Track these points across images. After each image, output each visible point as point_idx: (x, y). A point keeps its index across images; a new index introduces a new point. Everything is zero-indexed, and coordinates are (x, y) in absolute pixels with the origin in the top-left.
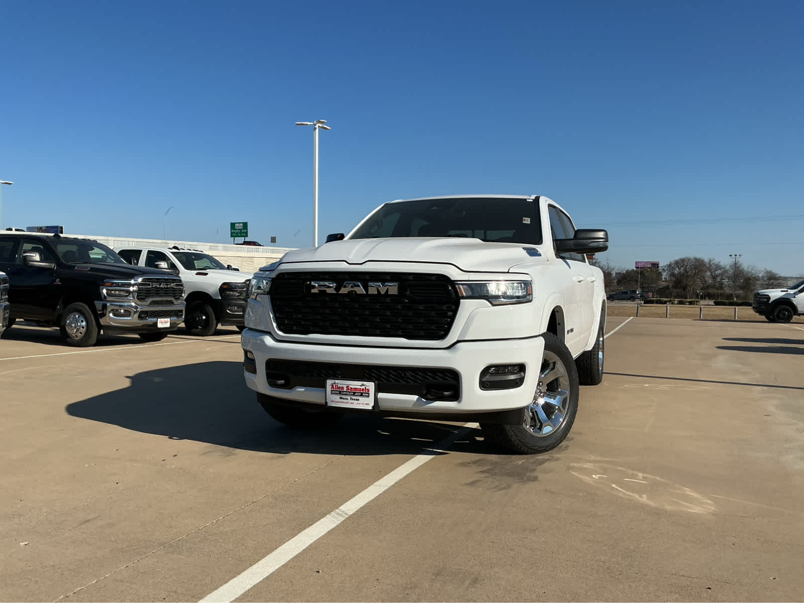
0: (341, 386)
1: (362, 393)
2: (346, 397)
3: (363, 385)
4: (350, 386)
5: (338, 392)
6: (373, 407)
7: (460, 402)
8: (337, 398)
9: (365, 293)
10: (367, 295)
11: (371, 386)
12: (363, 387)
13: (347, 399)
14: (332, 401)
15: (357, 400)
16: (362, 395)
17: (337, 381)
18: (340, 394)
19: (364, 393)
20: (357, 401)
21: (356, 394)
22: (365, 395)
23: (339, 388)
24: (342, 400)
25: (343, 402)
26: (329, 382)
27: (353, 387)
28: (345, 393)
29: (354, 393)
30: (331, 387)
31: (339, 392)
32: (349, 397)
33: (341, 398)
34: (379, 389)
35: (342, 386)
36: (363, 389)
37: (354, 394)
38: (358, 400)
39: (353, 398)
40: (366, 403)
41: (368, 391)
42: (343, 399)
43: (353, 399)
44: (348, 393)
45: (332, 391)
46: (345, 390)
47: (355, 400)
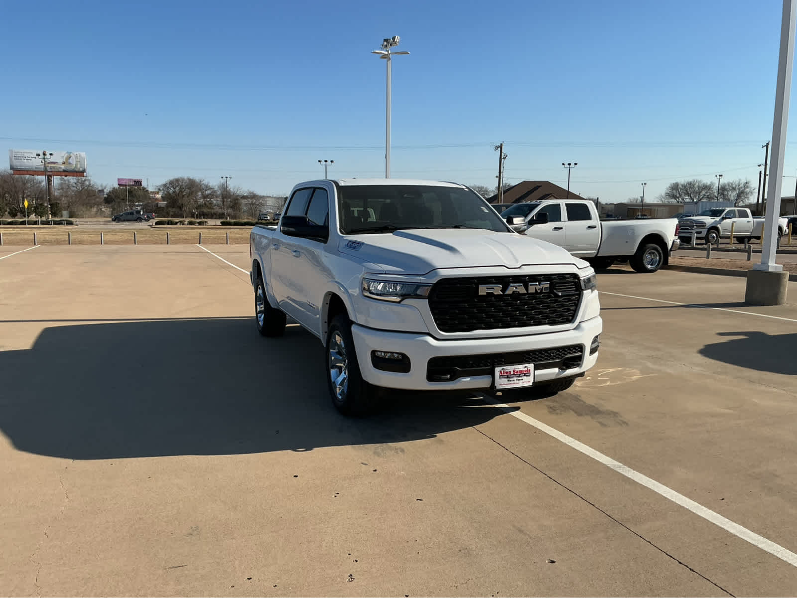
0: (508, 371)
1: (525, 374)
3: (526, 367)
4: (516, 370)
5: (506, 376)
6: (533, 383)
7: (581, 367)
8: (505, 381)
9: (526, 292)
10: (528, 294)
11: (531, 366)
12: (526, 369)
13: (514, 380)
14: (501, 385)
17: (504, 367)
18: (508, 377)
19: (526, 374)
20: (522, 381)
24: (510, 382)
25: (511, 384)
26: (498, 370)
27: (518, 370)
28: (512, 376)
29: (520, 375)
30: (499, 373)
31: (508, 376)
32: (515, 379)
33: (508, 381)
34: (537, 368)
35: (509, 370)
36: (526, 371)
38: (522, 379)
40: (527, 382)
41: (530, 370)
43: (518, 380)
44: (515, 376)
45: (500, 376)
46: (512, 373)
47: (520, 380)
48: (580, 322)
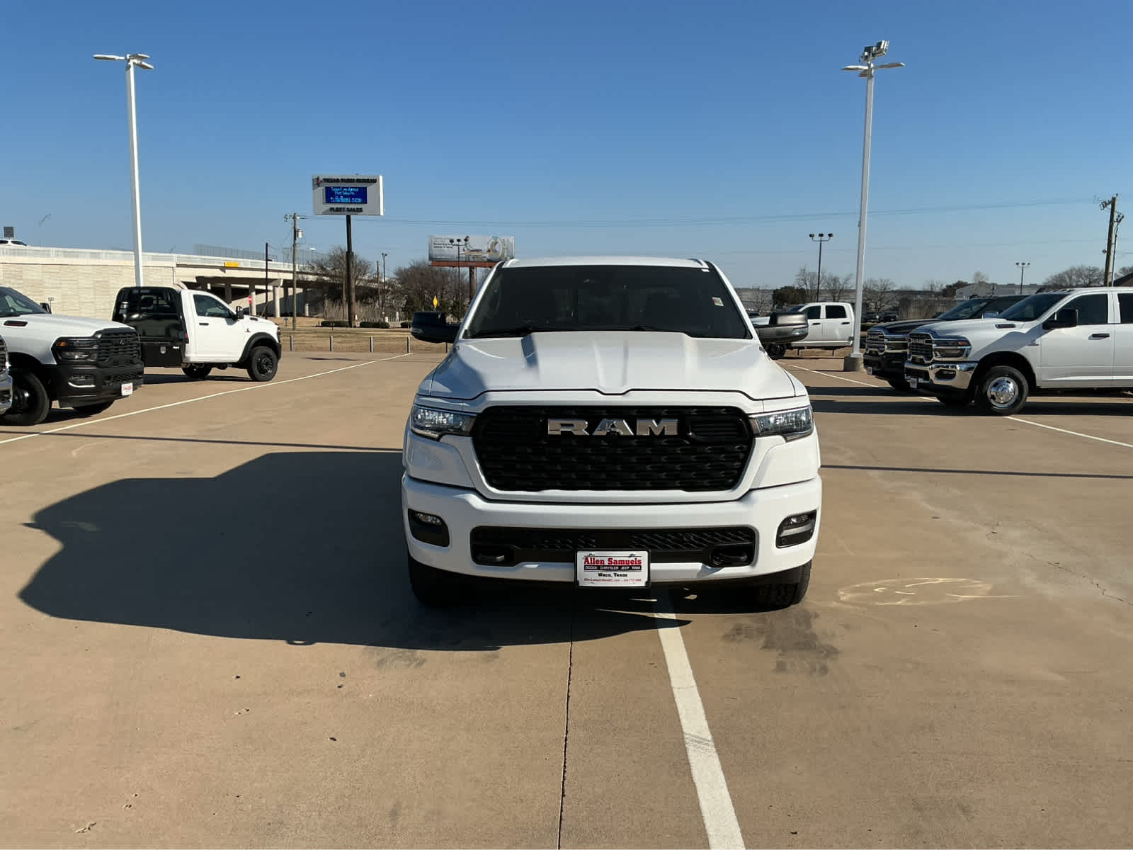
0: (599, 558)
1: (631, 567)
2: (608, 573)
3: (631, 556)
4: (614, 559)
5: (596, 568)
6: (647, 583)
7: (754, 565)
8: (594, 575)
9: (632, 434)
10: (635, 436)
11: (643, 556)
12: (633, 559)
13: (610, 575)
14: (586, 580)
15: (624, 575)
16: (630, 569)
17: (593, 553)
18: (598, 569)
19: (633, 566)
20: (625, 578)
21: (623, 568)
22: (635, 568)
23: (597, 561)
24: (602, 578)
25: (603, 580)
26: (581, 556)
27: (618, 559)
28: (606, 568)
29: (620, 567)
30: (584, 561)
31: (599, 567)
32: (612, 573)
33: (600, 575)
34: (652, 559)
35: (603, 559)
36: (632, 562)
37: (620, 569)
38: (626, 575)
39: (618, 573)
40: (637, 579)
41: (640, 562)
42: (604, 575)
43: (618, 575)
44: (611, 568)
45: (585, 566)
46: (606, 563)
47: (621, 575)
48: (751, 490)
